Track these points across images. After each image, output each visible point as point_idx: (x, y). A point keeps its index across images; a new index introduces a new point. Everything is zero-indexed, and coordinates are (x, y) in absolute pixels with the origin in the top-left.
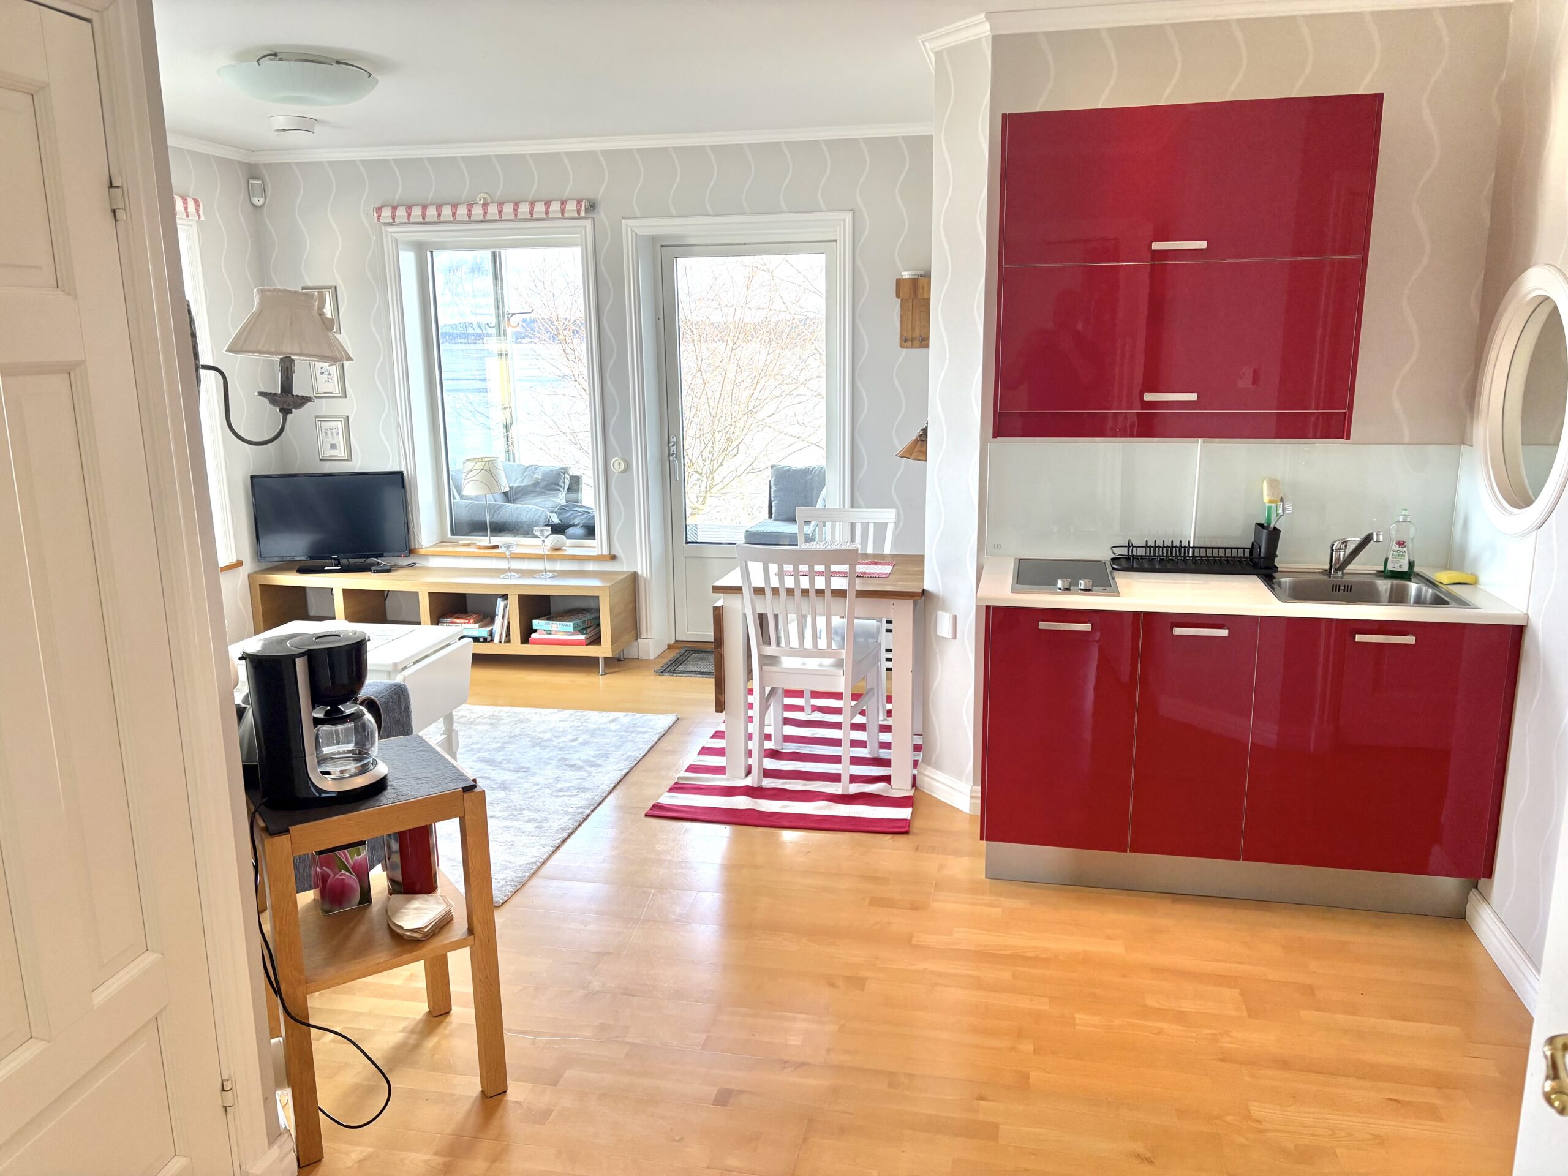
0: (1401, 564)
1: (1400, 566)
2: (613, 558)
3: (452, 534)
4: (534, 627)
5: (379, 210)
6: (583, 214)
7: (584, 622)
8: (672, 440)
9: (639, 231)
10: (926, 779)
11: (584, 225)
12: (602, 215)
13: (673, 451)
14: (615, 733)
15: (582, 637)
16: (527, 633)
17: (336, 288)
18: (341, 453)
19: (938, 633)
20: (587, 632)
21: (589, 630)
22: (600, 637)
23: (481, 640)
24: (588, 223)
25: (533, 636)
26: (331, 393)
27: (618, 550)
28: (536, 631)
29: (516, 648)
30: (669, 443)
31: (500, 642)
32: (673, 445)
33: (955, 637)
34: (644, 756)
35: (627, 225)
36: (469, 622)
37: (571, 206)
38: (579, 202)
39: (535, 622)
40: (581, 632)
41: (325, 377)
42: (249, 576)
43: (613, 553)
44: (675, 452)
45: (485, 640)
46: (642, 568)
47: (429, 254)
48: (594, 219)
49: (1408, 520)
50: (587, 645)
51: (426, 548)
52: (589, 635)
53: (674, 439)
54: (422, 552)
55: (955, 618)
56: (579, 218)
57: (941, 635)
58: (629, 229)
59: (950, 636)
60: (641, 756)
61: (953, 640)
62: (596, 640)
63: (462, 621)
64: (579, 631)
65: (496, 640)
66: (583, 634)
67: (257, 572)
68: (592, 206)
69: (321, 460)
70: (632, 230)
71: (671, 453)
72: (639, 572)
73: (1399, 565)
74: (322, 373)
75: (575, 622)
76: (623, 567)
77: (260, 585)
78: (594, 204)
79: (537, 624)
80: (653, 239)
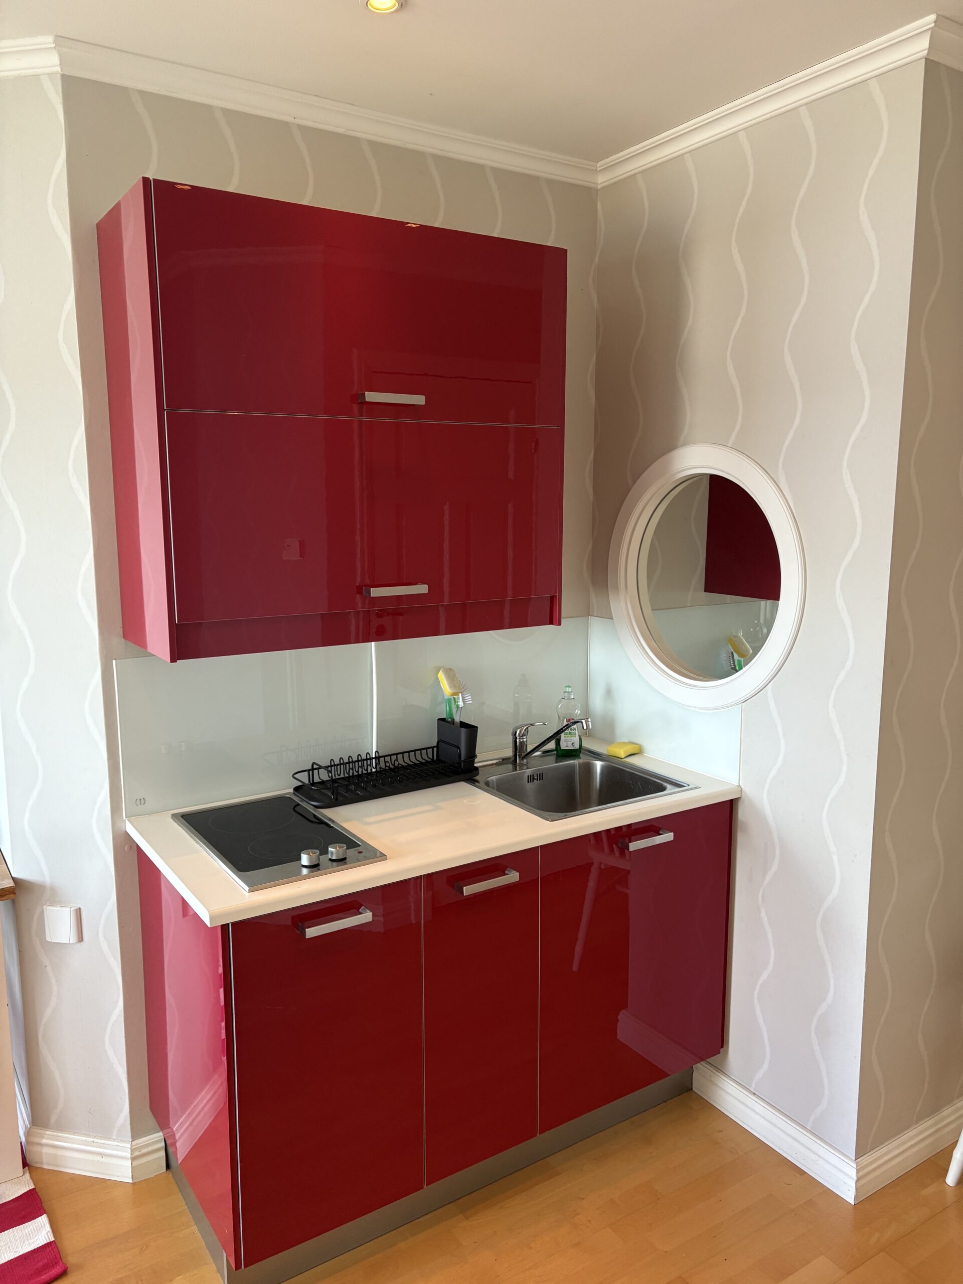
0: (573, 741)
1: (573, 744)
10: (45, 1150)
19: (48, 939)
33: (81, 939)
49: (572, 697)
55: (78, 912)
57: (53, 941)
59: (73, 939)
61: (78, 945)
73: (571, 743)
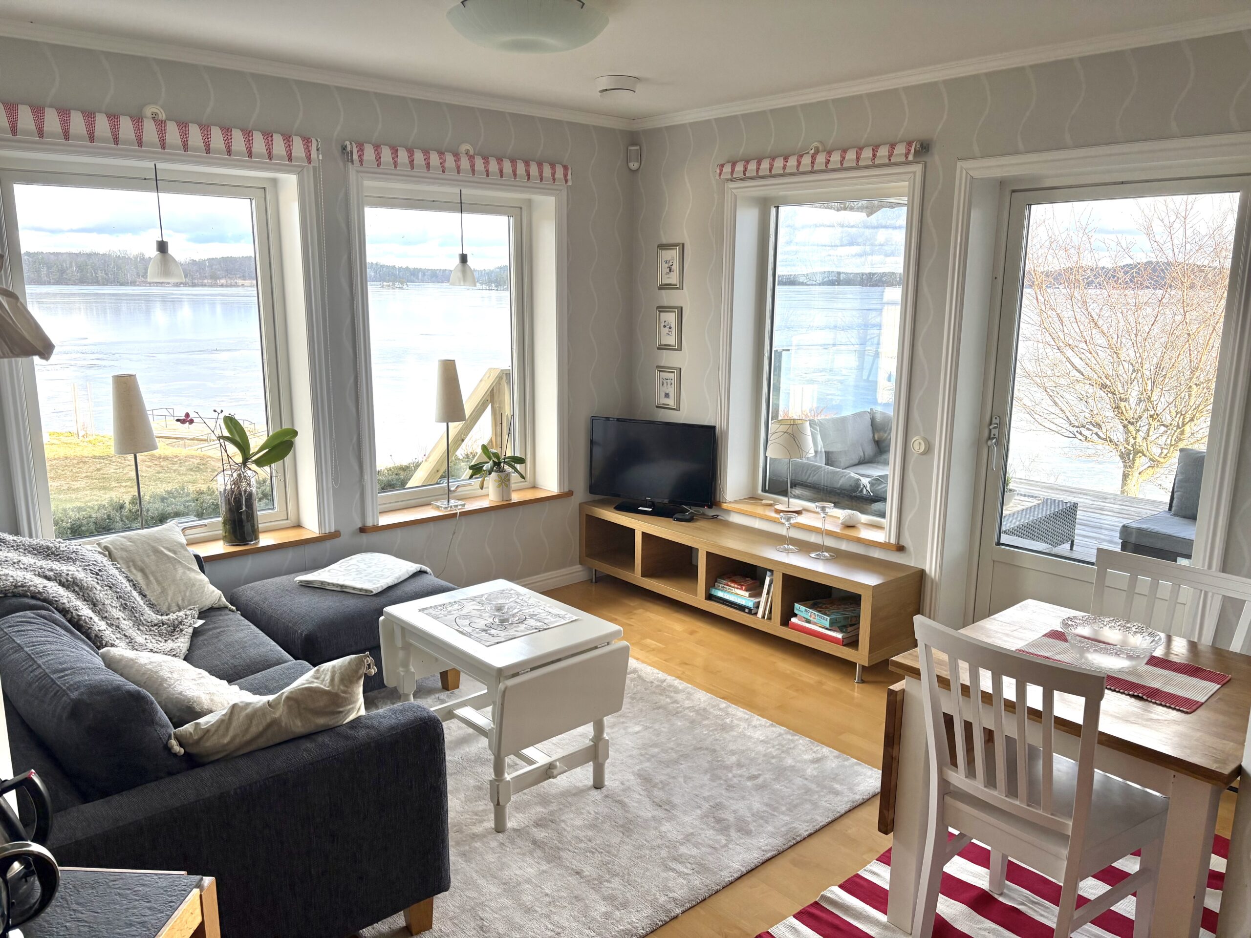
2: (900, 548)
3: (764, 490)
4: (796, 612)
5: (722, 166)
6: (911, 158)
7: (845, 618)
8: (994, 421)
9: (976, 174)
11: (914, 170)
12: (936, 158)
13: (994, 435)
14: (806, 782)
15: (839, 636)
16: (788, 614)
17: (683, 245)
18: (671, 402)
20: (846, 630)
21: (849, 629)
22: (858, 641)
23: (747, 610)
24: (918, 168)
25: (794, 620)
26: (669, 345)
27: (907, 541)
28: (795, 615)
29: (775, 627)
30: (991, 424)
31: (763, 617)
32: (995, 428)
34: (810, 835)
35: (962, 168)
36: (741, 589)
37: (900, 149)
38: (910, 144)
39: (797, 606)
40: (841, 629)
41: (667, 329)
42: (580, 504)
43: (901, 543)
44: (997, 436)
45: (750, 612)
46: (931, 566)
47: (773, 210)
48: (926, 163)
50: (844, 645)
51: (730, 502)
52: (849, 635)
53: (997, 421)
54: (724, 506)
56: (907, 163)
58: (964, 172)
60: (806, 834)
62: (852, 643)
63: (736, 586)
64: (839, 627)
65: (760, 615)
66: (842, 631)
67: (585, 503)
68: (924, 148)
69: (657, 407)
70: (967, 173)
71: (992, 436)
72: (927, 571)
74: (665, 326)
75: (834, 617)
76: (910, 561)
77: (587, 515)
78: (928, 145)
79: (799, 608)
80: (1002, 183)
